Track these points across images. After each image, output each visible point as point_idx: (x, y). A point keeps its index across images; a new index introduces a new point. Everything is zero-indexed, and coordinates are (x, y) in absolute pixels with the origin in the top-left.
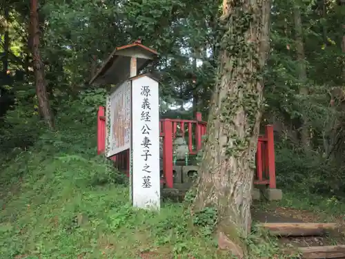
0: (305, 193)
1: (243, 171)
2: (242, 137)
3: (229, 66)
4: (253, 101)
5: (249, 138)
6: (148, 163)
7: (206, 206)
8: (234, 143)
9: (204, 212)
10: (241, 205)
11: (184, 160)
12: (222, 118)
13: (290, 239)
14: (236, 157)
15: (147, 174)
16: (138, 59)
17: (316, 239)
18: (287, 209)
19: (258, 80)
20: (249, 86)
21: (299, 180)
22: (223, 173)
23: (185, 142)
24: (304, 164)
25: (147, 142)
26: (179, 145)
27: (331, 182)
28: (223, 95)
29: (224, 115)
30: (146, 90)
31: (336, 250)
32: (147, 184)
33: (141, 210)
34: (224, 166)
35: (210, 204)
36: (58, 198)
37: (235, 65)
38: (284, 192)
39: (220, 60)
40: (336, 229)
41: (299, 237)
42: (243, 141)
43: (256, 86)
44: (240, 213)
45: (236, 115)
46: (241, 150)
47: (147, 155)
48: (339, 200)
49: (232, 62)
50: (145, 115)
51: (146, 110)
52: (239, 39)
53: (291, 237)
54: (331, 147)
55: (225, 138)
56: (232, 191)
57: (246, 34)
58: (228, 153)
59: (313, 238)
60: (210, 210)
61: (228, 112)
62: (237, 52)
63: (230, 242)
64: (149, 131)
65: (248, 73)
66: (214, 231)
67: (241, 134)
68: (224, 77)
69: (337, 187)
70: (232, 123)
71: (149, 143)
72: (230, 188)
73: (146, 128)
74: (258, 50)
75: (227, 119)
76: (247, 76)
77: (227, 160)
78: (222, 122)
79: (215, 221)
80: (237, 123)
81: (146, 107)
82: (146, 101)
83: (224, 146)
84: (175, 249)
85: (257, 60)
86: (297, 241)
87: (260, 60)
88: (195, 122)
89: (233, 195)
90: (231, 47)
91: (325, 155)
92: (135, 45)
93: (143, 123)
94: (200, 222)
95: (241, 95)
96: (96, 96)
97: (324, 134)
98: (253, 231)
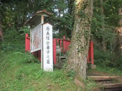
0: (104, 66)
1: (84, 58)
2: (83, 46)
3: (79, 21)
4: (87, 33)
5: (86, 46)
6: (49, 55)
7: (71, 70)
8: (81, 48)
9: (70, 72)
10: (83, 70)
11: (59, 54)
12: (77, 39)
13: (100, 82)
14: (81, 53)
15: (48, 59)
16: (44, 17)
17: (108, 82)
18: (98, 72)
19: (89, 26)
20: (86, 28)
21: (102, 62)
22: (77, 58)
23: (59, 47)
24: (103, 56)
25: (48, 48)
26: (57, 48)
27: (114, 62)
28: (77, 31)
29: (77, 38)
30: (48, 28)
31: (115, 85)
32: (48, 62)
33: (46, 72)
34: (77, 56)
35: (72, 69)
36: (12, 68)
37: (81, 20)
38: (96, 66)
39: (76, 19)
40: (115, 78)
41: (103, 81)
42: (84, 47)
43: (88, 28)
44: (83, 72)
45: (82, 38)
46: (83, 50)
47: (48, 52)
48: (116, 69)
49: (80, 20)
50: (48, 37)
51: (48, 36)
52: (83, 11)
53: (100, 81)
54: (114, 49)
55: (78, 46)
56: (80, 65)
57: (85, 10)
58: (78, 52)
59: (107, 81)
60: (72, 71)
61: (78, 37)
62: (82, 16)
63: (79, 82)
64: (49, 43)
65: (86, 23)
66: (74, 78)
67: (83, 45)
68: (77, 25)
69: (116, 64)
70: (80, 41)
71: (49, 47)
72: (79, 63)
73: (48, 42)
74: (89, 15)
75: (78, 39)
76: (85, 24)
77: (78, 54)
78: (77, 40)
79: (74, 75)
80: (82, 41)
81: (48, 34)
82: (48, 32)
83: (77, 49)
84: (61, 84)
85: (89, 19)
86: (102, 82)
87: (90, 19)
88: (62, 39)
89: (80, 66)
90: (80, 14)
91: (111, 52)
92: (43, 11)
93: (47, 40)
94: (69, 75)
95: (83, 31)
96: (24, 29)
97: (111, 44)
98: (87, 79)
